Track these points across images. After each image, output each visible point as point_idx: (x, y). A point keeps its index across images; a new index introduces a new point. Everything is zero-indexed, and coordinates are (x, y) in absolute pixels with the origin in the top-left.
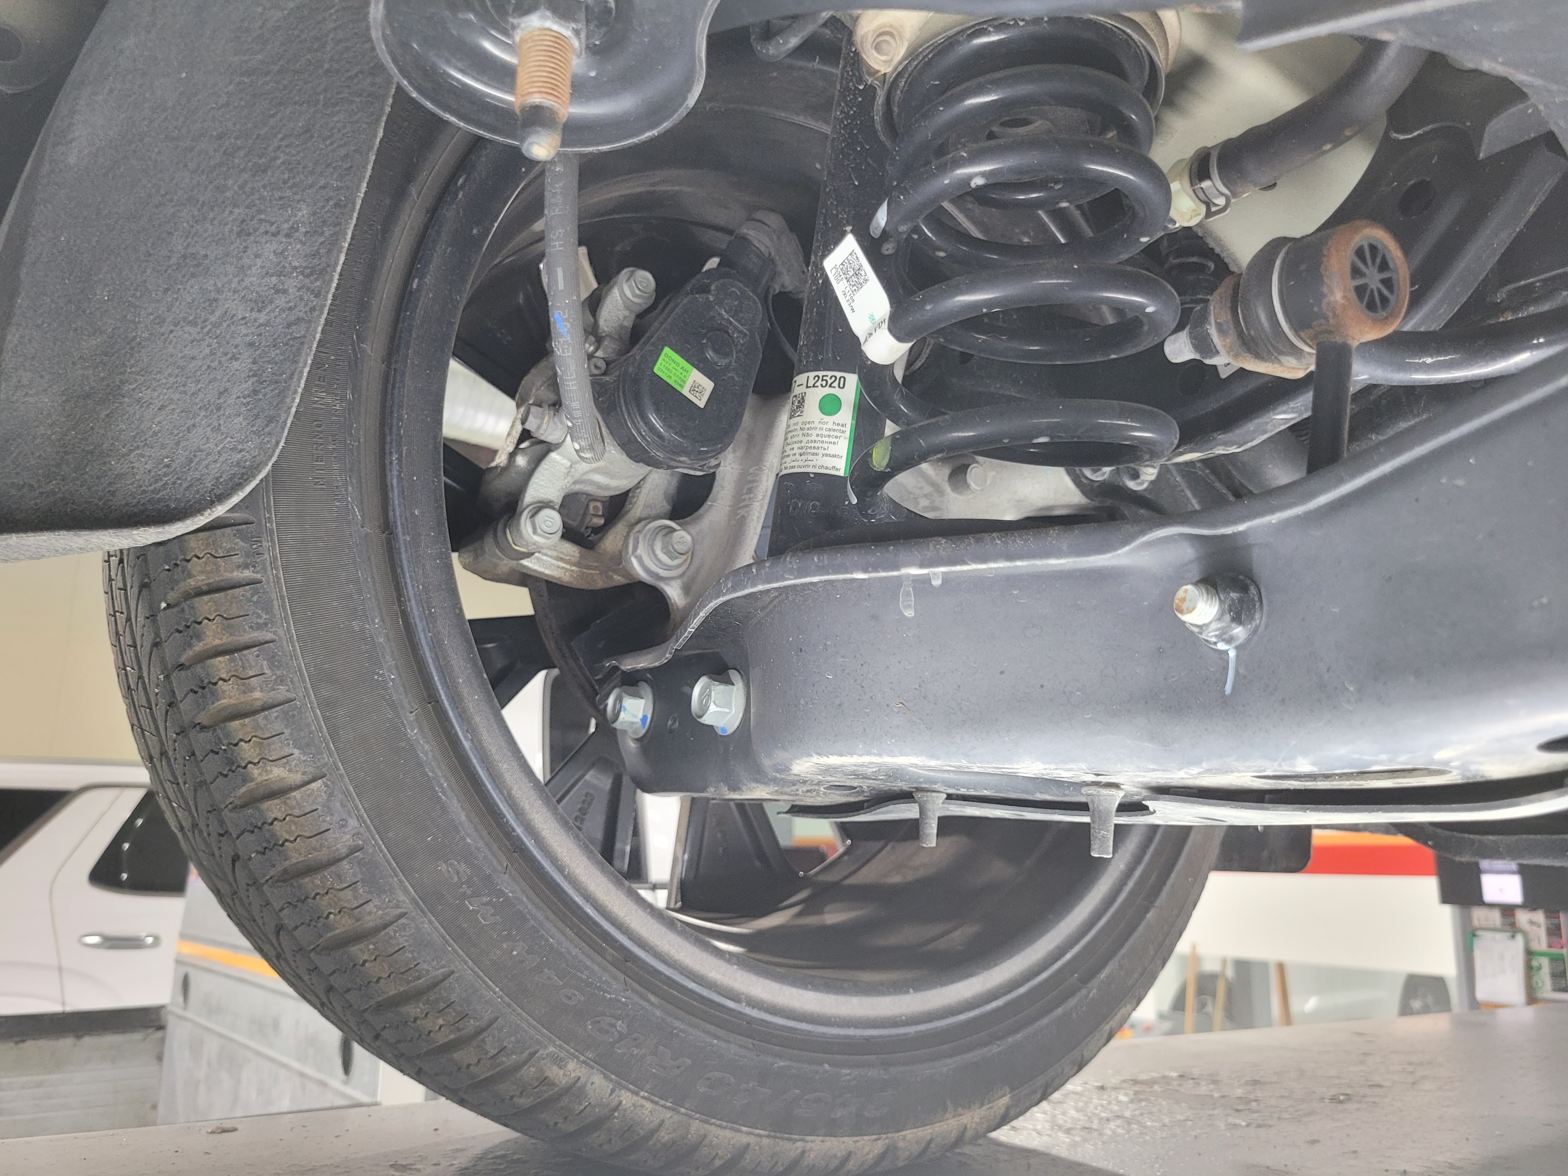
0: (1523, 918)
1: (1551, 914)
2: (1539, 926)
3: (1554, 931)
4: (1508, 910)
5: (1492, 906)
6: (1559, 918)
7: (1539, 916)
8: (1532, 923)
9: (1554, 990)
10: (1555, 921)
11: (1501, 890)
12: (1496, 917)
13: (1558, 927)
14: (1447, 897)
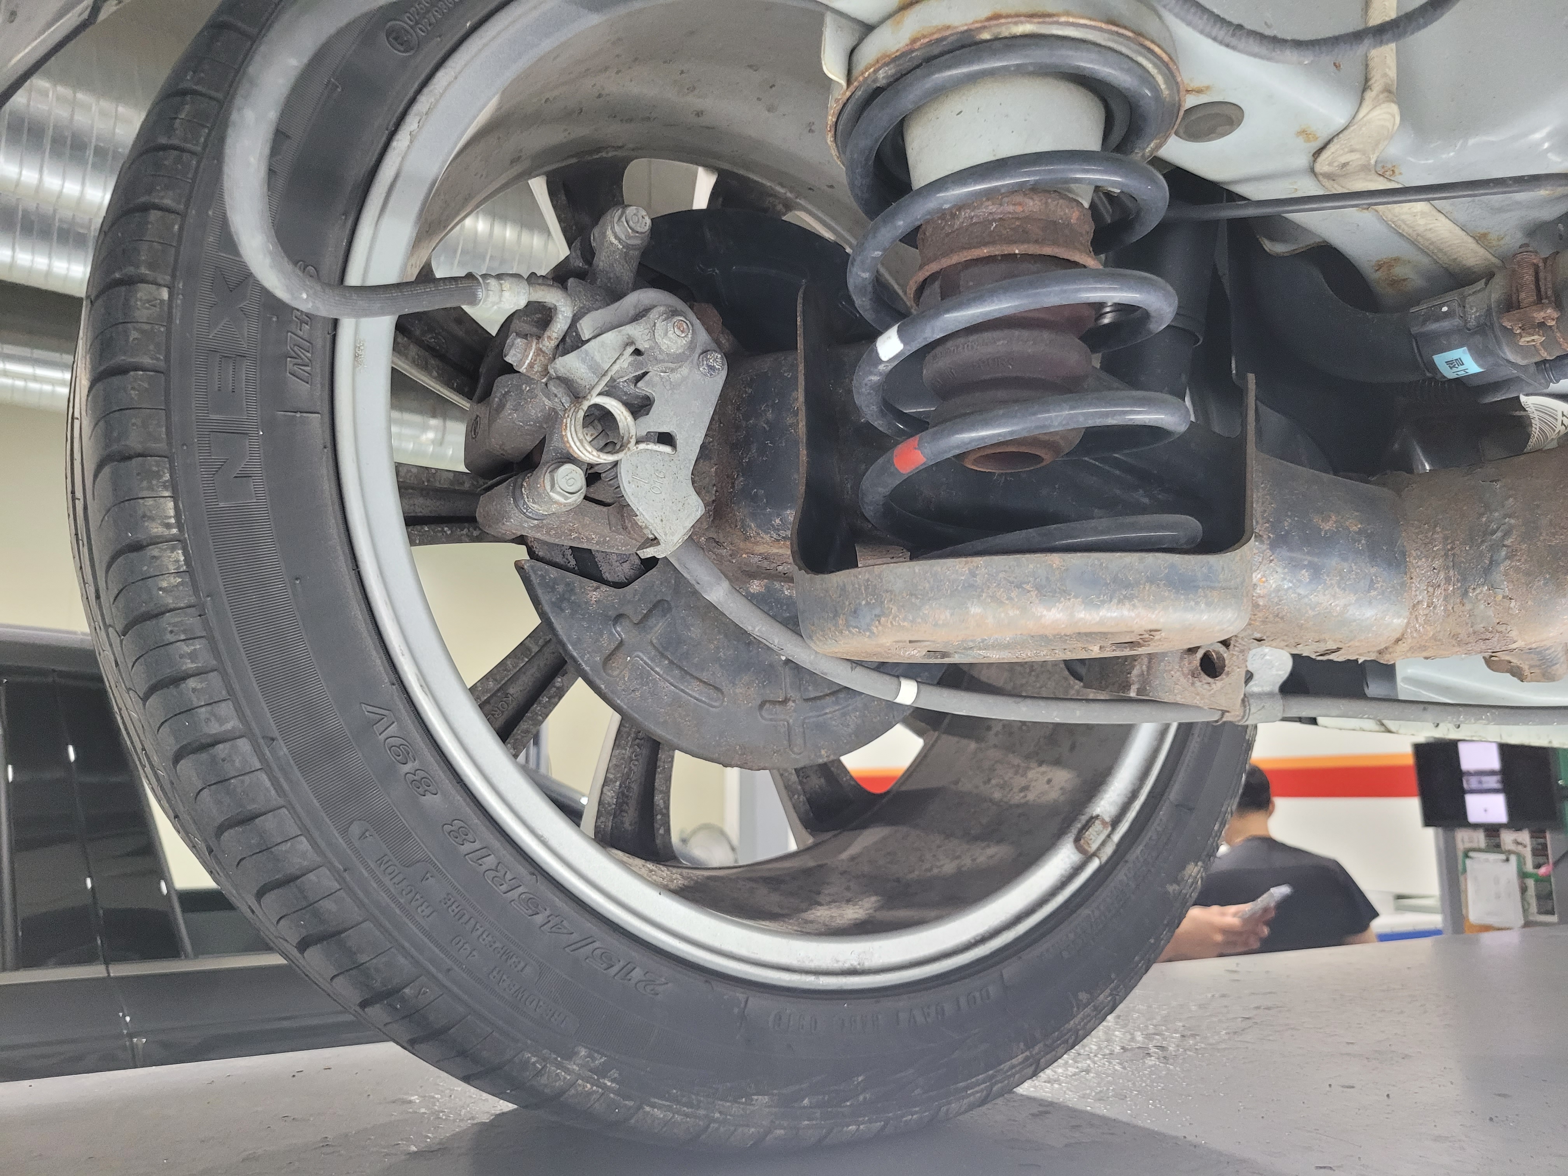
0: (1508, 838)
1: (1537, 834)
2: (1525, 846)
3: (1540, 852)
4: (1492, 830)
5: (1476, 826)
6: (1545, 837)
7: (1525, 836)
8: (1518, 843)
9: (1540, 912)
10: (1541, 840)
11: (1486, 811)
12: (1480, 839)
13: (1545, 846)
14: (1429, 819)
